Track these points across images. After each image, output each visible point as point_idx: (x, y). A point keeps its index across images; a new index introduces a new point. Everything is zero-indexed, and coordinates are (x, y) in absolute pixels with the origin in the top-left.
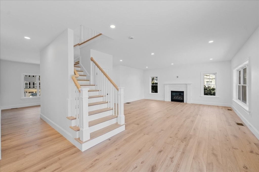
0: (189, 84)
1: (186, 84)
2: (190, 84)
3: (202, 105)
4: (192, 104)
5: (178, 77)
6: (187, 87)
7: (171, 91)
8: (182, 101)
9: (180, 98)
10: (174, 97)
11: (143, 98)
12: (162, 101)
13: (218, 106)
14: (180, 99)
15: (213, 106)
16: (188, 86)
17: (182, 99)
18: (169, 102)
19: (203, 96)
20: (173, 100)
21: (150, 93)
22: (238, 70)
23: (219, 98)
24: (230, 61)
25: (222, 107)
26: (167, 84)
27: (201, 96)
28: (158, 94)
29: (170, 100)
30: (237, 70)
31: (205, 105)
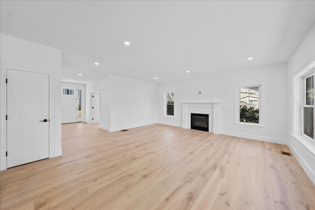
0: (215, 103)
1: (212, 103)
2: (217, 104)
3: (236, 137)
4: (221, 135)
5: (200, 93)
6: (213, 108)
7: (191, 114)
8: (206, 129)
9: (204, 125)
10: (196, 123)
11: (156, 122)
12: (179, 127)
13: (263, 142)
14: (204, 127)
15: (255, 141)
16: (214, 106)
17: (206, 126)
18: (188, 130)
19: (237, 123)
20: (193, 127)
21: (165, 116)
22: (303, 78)
23: (265, 127)
24: (286, 64)
25: (271, 143)
26: (185, 103)
27: (235, 123)
28: (174, 118)
29: (190, 127)
30: (301, 77)
31: (242, 138)
